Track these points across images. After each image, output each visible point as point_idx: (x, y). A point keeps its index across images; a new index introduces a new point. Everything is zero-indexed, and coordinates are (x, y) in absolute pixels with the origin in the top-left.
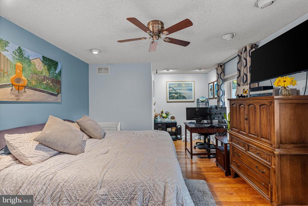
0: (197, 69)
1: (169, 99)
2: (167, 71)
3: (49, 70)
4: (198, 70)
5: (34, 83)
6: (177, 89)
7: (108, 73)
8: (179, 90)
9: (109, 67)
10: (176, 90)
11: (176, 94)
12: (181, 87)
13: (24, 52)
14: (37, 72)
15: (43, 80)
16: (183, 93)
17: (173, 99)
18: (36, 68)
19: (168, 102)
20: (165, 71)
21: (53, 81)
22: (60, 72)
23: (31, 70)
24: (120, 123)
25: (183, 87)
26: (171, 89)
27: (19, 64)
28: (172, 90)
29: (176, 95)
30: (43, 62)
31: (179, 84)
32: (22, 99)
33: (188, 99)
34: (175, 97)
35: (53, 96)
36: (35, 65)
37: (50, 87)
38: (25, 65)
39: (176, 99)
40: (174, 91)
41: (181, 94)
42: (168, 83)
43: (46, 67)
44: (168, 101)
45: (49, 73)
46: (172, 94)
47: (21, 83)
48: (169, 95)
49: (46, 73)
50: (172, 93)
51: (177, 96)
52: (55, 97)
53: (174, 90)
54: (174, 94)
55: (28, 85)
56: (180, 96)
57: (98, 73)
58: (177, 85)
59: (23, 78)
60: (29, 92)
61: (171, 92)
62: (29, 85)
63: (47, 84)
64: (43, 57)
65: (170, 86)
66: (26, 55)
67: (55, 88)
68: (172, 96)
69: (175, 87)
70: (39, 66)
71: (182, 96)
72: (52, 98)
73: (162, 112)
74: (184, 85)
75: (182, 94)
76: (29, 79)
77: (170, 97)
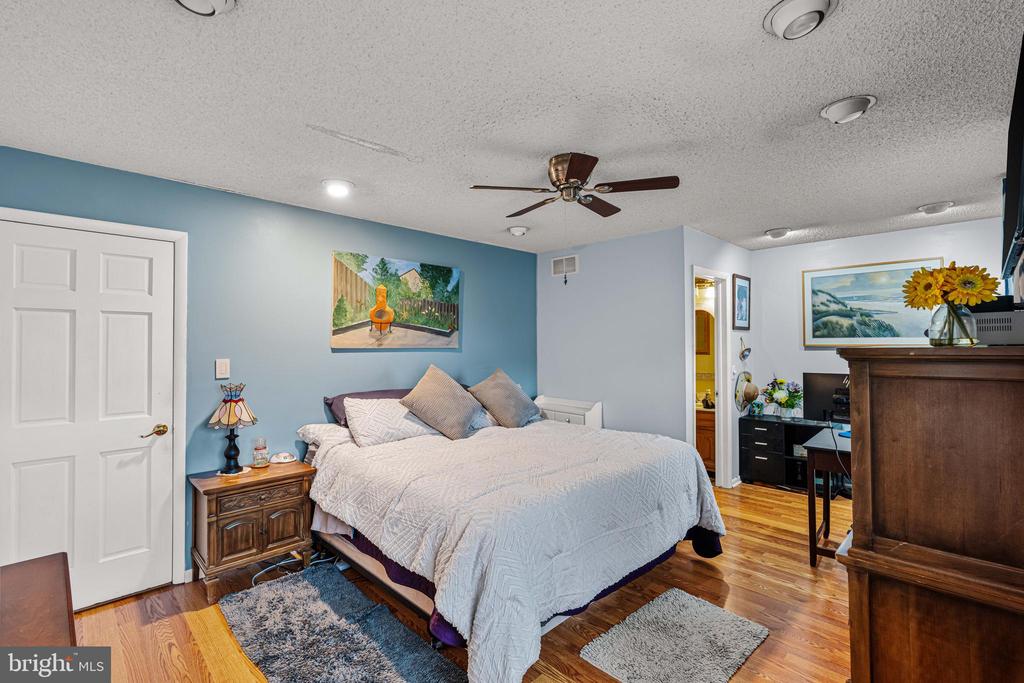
0: (916, 209)
1: (814, 336)
2: (774, 236)
3: (433, 287)
4: (923, 214)
5: (405, 315)
6: (851, 299)
7: (574, 270)
8: (859, 298)
9: (576, 256)
10: (847, 302)
11: (848, 315)
12: (872, 286)
13: (388, 266)
14: (411, 295)
15: (422, 308)
16: (879, 312)
17: (829, 335)
18: (409, 289)
19: (808, 348)
20: (769, 238)
21: (440, 308)
22: (457, 287)
23: (399, 294)
24: (598, 406)
25: (881, 287)
26: (823, 298)
27: (382, 287)
28: (825, 301)
29: (845, 322)
30: (421, 275)
31: (857, 276)
32: (386, 344)
33: (907, 336)
34: (842, 326)
35: (441, 337)
36: (406, 284)
37: (436, 320)
38: (391, 287)
39: (845, 336)
40: (834, 307)
41: (868, 315)
42: (808, 277)
43: (427, 284)
44: (807, 343)
45: (433, 293)
46: (825, 319)
47: (385, 319)
48: (814, 320)
49: (427, 295)
50: (828, 314)
51: (852, 325)
52: (446, 339)
53: (837, 302)
54: (834, 319)
55: (395, 320)
56: (864, 323)
57: (555, 273)
58: (848, 282)
59: (388, 309)
60: (398, 331)
61: (823, 308)
62: (398, 320)
63: (430, 314)
64: (422, 265)
65: (817, 288)
66: (392, 270)
67: (446, 320)
68: (825, 325)
69: (838, 289)
70: (414, 282)
71: (875, 324)
72: (441, 341)
73: (775, 384)
74: (883, 280)
75: (876, 317)
76: (397, 310)
77: (815, 329)
